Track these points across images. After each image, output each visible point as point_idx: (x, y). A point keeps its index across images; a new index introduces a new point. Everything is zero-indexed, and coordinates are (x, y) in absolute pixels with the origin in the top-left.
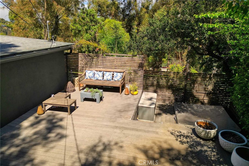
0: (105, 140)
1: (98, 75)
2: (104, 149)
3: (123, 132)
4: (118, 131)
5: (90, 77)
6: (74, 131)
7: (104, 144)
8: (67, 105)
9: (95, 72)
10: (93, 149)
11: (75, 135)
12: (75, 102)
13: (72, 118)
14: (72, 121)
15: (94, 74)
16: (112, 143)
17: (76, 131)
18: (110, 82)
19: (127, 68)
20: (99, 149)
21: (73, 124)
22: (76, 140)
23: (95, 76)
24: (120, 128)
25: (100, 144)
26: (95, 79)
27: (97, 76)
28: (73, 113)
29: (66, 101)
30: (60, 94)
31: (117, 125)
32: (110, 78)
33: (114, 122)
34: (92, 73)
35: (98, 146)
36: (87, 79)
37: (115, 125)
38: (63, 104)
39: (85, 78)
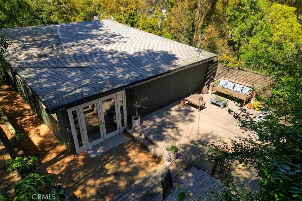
0: (215, 134)
1: (230, 85)
2: (212, 138)
3: (229, 133)
4: (226, 132)
5: (222, 85)
6: (199, 123)
7: (213, 135)
8: (199, 105)
9: (228, 82)
10: (206, 135)
11: (199, 125)
12: (204, 104)
13: (200, 114)
14: (200, 116)
15: (227, 83)
16: (218, 137)
17: (200, 123)
18: (238, 93)
19: (257, 85)
20: (209, 137)
21: (199, 118)
22: (198, 127)
23: (227, 86)
24: (228, 130)
25: (211, 135)
26: (227, 88)
27: (228, 85)
28: (201, 111)
29: (199, 102)
30: (196, 95)
31: (227, 128)
32: (239, 91)
33: (226, 125)
34: (225, 82)
35: (209, 135)
36: (220, 86)
37: (226, 128)
38: (197, 104)
39: (219, 85)
